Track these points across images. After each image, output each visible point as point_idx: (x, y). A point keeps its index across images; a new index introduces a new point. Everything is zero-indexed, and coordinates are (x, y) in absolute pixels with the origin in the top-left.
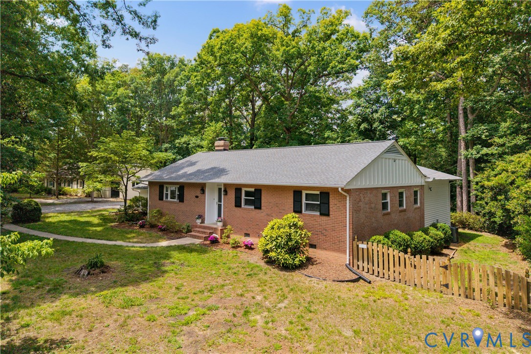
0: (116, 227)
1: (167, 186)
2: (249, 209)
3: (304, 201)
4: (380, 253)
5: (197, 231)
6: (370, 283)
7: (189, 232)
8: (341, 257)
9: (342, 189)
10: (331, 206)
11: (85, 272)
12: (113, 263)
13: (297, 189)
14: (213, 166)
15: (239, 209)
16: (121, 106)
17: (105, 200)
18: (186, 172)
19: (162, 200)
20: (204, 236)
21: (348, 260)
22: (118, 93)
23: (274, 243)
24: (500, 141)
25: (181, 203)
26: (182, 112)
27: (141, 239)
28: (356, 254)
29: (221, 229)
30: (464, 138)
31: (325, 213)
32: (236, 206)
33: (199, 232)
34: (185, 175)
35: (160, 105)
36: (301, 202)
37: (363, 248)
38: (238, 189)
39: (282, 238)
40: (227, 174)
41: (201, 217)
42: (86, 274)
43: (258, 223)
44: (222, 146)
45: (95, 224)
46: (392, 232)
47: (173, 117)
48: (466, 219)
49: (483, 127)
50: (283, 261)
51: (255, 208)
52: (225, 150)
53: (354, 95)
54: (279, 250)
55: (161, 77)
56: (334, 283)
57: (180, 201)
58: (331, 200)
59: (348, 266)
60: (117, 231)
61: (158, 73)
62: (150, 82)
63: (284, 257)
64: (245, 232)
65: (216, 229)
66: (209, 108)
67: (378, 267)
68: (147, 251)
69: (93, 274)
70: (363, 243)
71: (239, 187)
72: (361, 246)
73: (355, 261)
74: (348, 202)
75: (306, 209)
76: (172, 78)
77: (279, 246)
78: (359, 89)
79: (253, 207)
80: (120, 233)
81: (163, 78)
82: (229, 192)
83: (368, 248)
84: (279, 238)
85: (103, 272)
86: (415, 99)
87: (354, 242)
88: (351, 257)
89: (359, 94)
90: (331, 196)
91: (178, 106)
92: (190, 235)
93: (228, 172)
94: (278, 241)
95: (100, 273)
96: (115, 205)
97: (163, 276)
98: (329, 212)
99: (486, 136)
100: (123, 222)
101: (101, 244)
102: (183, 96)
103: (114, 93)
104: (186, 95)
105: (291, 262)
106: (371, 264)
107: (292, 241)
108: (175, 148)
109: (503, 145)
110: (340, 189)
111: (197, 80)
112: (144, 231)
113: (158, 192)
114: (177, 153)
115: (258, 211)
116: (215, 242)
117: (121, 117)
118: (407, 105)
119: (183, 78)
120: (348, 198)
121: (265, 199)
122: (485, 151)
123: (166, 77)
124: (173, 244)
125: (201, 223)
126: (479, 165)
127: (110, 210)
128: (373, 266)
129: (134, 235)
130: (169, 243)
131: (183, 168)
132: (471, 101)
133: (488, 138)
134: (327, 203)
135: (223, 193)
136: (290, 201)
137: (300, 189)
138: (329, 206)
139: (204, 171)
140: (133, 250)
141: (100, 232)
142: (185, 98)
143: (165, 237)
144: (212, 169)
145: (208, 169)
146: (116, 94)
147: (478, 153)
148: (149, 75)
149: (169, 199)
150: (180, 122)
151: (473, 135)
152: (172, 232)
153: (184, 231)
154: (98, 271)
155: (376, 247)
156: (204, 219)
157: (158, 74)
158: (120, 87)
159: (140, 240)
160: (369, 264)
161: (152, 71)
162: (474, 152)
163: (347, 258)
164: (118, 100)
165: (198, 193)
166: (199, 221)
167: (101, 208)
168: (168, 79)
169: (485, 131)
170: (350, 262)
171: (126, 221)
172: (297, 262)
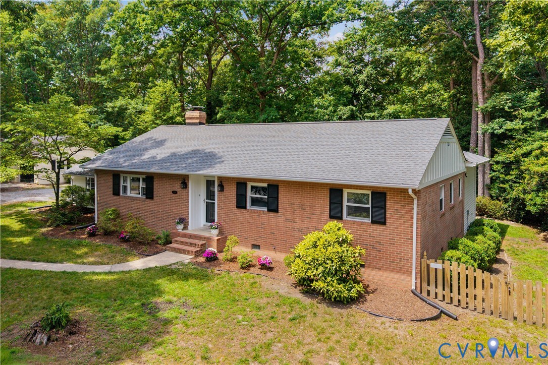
0: (52, 235)
1: (125, 175)
2: (259, 212)
3: (345, 203)
4: (463, 277)
5: (180, 242)
6: (456, 319)
7: (168, 244)
8: (403, 280)
9: (414, 191)
10: (388, 211)
11: (41, 338)
12: (79, 312)
13: (334, 187)
14: (194, 149)
15: (242, 210)
16: (26, 55)
17: (14, 186)
18: (154, 157)
19: (118, 194)
20: (195, 249)
21: (414, 284)
22: (21, 37)
23: (321, 269)
24: (527, 114)
25: (148, 200)
26: (116, 65)
27: (99, 256)
28: (426, 276)
29: (218, 240)
30: (482, 109)
31: (380, 220)
32: (238, 207)
33: (183, 243)
34: (153, 161)
35: (80, 55)
36: (341, 204)
37: (436, 270)
38: (241, 184)
39: (332, 262)
40: (223, 162)
41: (183, 221)
42: (45, 341)
43: (273, 231)
44: (197, 118)
45: (16, 231)
46: (460, 242)
47: (104, 73)
48: (485, 205)
49: (505, 97)
50: (336, 294)
51: (269, 210)
52: (200, 123)
53: (334, 51)
54: (329, 279)
55: (81, 18)
56: (413, 323)
57: (147, 198)
58: (388, 203)
59: (415, 291)
60: (55, 243)
61: (76, 12)
62: (66, 24)
63: (336, 288)
64: (253, 243)
65: (209, 239)
66: (151, 62)
67: (459, 294)
68: (121, 281)
69: (57, 340)
70: (436, 261)
71: (242, 181)
72: (433, 265)
73: (425, 285)
74: (415, 206)
75: (349, 214)
76: (97, 20)
77: (328, 273)
78: (340, 44)
79: (265, 209)
80: (61, 247)
81: (84, 18)
82: (226, 188)
83: (443, 269)
84: (328, 262)
85: (72, 333)
86: (415, 59)
87: (422, 259)
88: (419, 280)
89: (339, 50)
90: (388, 198)
91: (110, 58)
92: (172, 248)
93: (222, 159)
94: (327, 265)
95: (67, 336)
96: (33, 195)
97: (168, 332)
98: (385, 220)
99: (509, 108)
100: (58, 226)
101: (42, 272)
102: (116, 45)
103: (15, 36)
104: (120, 43)
105: (345, 294)
106: (447, 289)
107: (345, 264)
108: (102, 113)
109: (531, 119)
110: (410, 191)
111: (146, 24)
112: (97, 241)
113: (111, 184)
114: (105, 118)
115: (272, 214)
116: (212, 259)
117: (26, 71)
118: (405, 66)
119: (117, 20)
120: (415, 201)
121: (283, 198)
122: (509, 125)
123: (89, 18)
124: (152, 265)
125: (183, 229)
126: (502, 142)
127: (28, 204)
128: (451, 292)
129: (85, 250)
130: (144, 262)
131: (146, 150)
132: (492, 65)
133: (512, 110)
134: (382, 208)
135: (216, 189)
136: (324, 203)
137: (340, 187)
138: (385, 211)
139: (183, 155)
140: (98, 281)
141: (29, 245)
142: (119, 48)
143: (135, 252)
144: (195, 153)
145: (188, 153)
146: (19, 38)
147: (501, 127)
148: (63, 14)
149: (129, 194)
150: (113, 79)
151: (494, 107)
152: (144, 244)
153: (160, 242)
154: (62, 333)
155: (456, 268)
156: (188, 223)
157: (77, 14)
158: (23, 29)
159: (98, 259)
160: (445, 289)
161: (68, 8)
162: (496, 127)
163: (413, 282)
164: (22, 47)
165: (177, 187)
166: (180, 227)
167: (14, 201)
168: (92, 21)
169: (508, 102)
170: (416, 287)
171: (63, 224)
172: (353, 293)
